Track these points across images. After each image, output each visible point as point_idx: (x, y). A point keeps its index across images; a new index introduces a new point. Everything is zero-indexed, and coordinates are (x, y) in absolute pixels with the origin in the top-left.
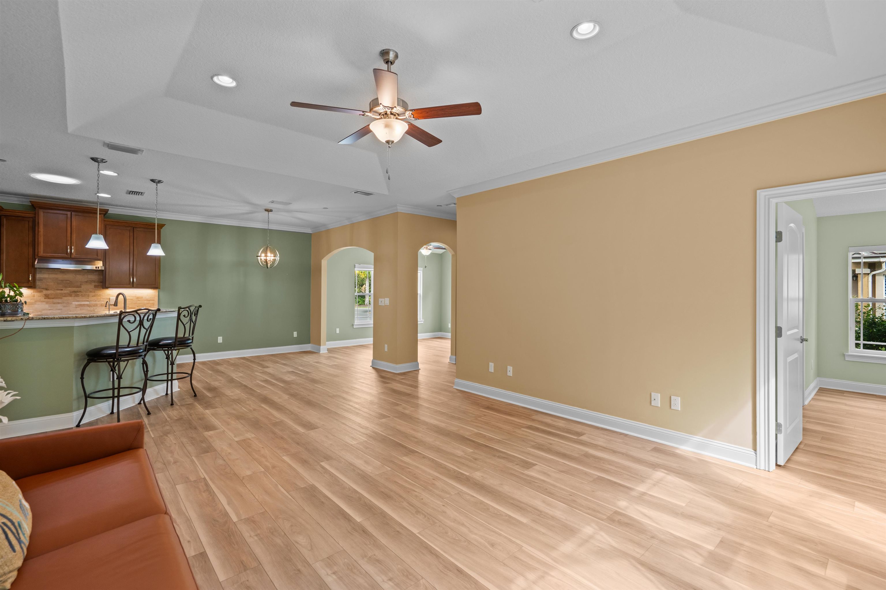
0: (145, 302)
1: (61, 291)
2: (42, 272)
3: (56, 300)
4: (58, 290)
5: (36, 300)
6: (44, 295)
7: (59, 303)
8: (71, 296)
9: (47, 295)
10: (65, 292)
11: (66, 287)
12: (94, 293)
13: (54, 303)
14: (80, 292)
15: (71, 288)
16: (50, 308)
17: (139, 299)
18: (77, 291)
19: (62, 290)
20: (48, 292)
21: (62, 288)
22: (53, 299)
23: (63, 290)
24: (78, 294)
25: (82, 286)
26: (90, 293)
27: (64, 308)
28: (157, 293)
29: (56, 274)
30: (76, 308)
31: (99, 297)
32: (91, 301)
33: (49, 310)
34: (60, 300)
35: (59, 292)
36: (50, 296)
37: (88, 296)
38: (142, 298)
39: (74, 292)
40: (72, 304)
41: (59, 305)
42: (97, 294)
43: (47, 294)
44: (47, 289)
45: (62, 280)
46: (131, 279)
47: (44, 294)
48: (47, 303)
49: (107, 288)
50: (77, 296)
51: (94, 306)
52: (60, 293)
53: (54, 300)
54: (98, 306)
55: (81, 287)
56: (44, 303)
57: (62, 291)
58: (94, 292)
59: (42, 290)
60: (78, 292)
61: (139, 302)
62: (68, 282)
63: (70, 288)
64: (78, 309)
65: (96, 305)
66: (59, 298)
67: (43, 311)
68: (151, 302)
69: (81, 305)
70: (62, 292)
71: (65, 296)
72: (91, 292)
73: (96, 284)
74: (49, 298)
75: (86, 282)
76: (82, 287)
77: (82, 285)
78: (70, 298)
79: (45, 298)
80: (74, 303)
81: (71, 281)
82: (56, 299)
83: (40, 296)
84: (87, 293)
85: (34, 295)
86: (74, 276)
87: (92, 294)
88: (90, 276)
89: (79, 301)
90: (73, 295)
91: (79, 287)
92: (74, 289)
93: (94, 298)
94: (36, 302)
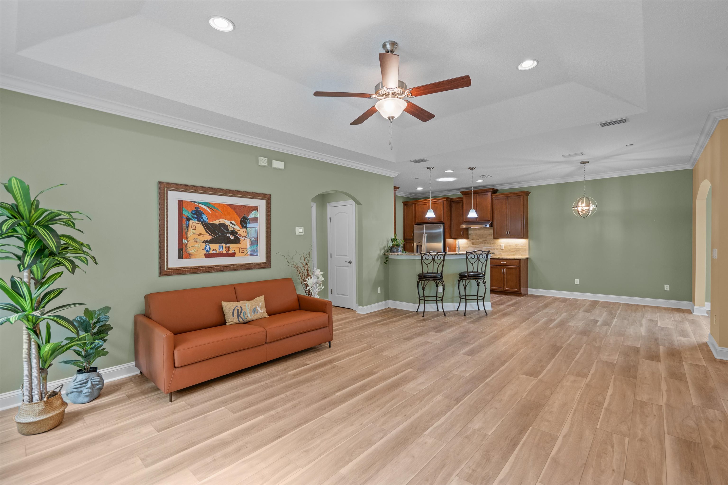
0: (521, 248)
2: (471, 230)
4: (477, 240)
7: (477, 247)
8: (483, 243)
10: (480, 241)
11: (480, 238)
17: (517, 246)
18: (485, 240)
19: (479, 240)
20: (474, 241)
22: (475, 245)
24: (486, 242)
25: (488, 237)
28: (528, 242)
29: (476, 231)
31: (495, 244)
32: (492, 246)
35: (478, 241)
37: (490, 243)
38: (519, 245)
39: (484, 241)
41: (478, 249)
42: (495, 242)
44: (473, 240)
45: (479, 234)
46: (507, 232)
48: (473, 247)
49: (498, 238)
50: (485, 243)
51: (493, 250)
54: (495, 250)
56: (472, 247)
58: (493, 241)
59: (471, 240)
61: (516, 248)
62: (481, 235)
66: (478, 245)
68: (524, 248)
69: (487, 249)
71: (480, 244)
72: (491, 241)
74: (474, 245)
75: (489, 235)
78: (483, 245)
79: (472, 245)
80: (484, 247)
82: (477, 245)
83: (470, 244)
84: (490, 242)
85: (468, 243)
86: (484, 231)
87: (492, 242)
88: (491, 231)
89: (486, 247)
90: (484, 243)
91: (486, 238)
92: (484, 239)
93: (493, 244)
94: (469, 246)
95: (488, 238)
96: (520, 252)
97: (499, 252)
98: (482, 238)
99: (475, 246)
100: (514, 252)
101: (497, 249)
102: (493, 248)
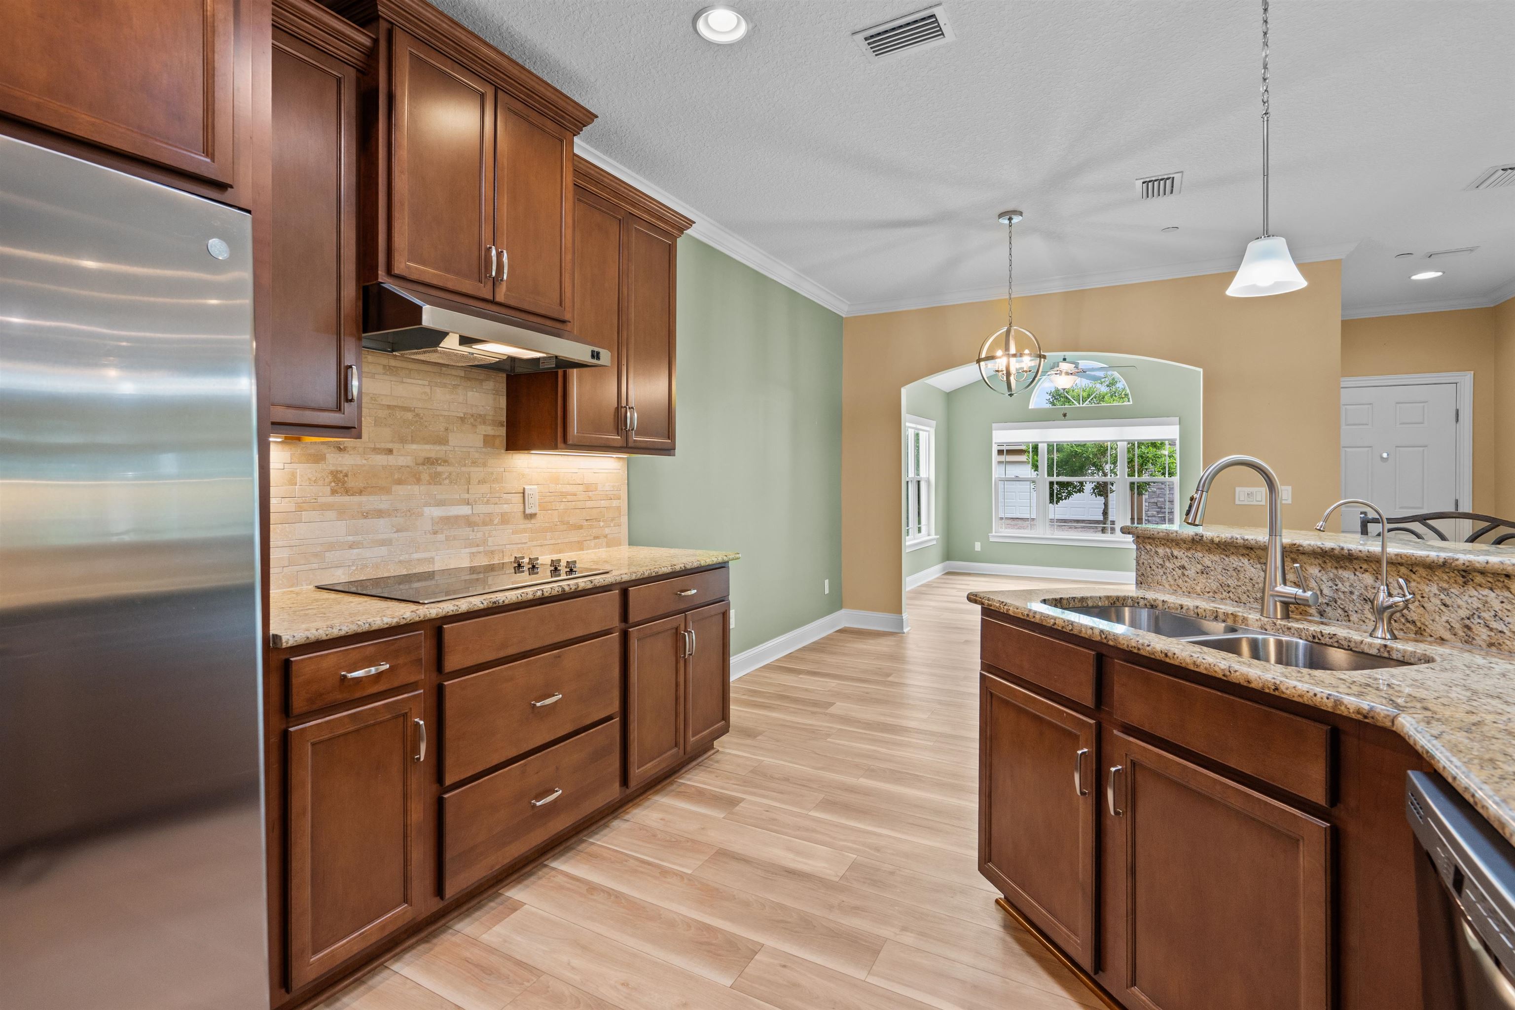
0: (603, 503)
1: (385, 457)
3: (371, 498)
5: (300, 500)
6: (332, 472)
7: (380, 514)
8: (418, 481)
9: (341, 476)
11: (403, 440)
12: (481, 469)
13: (366, 515)
14: (446, 461)
15: (418, 443)
16: (350, 538)
17: (590, 494)
18: (437, 460)
19: (390, 451)
21: (390, 446)
22: (361, 492)
23: (395, 452)
24: (439, 474)
26: (472, 469)
27: (396, 535)
28: (626, 472)
30: (435, 533)
31: (496, 486)
32: (475, 501)
33: (351, 547)
34: (384, 498)
35: (381, 460)
36: (351, 483)
38: (596, 488)
39: (429, 461)
40: (422, 515)
41: (382, 522)
42: (492, 473)
43: (341, 472)
45: (389, 407)
47: (332, 468)
48: (342, 513)
50: (435, 479)
51: (485, 524)
52: (384, 467)
53: (363, 498)
54: (496, 522)
55: (448, 442)
56: (331, 515)
57: (390, 457)
58: (485, 465)
60: (440, 465)
61: (589, 504)
62: (409, 416)
63: (414, 446)
64: (441, 537)
65: (488, 520)
66: (386, 490)
67: (327, 554)
68: (615, 504)
69: (448, 521)
70: (391, 460)
71: (400, 482)
72: (474, 463)
73: (489, 430)
74: (347, 492)
75: (462, 420)
76: (450, 439)
77: (450, 434)
78: (416, 489)
79: (334, 492)
80: (427, 511)
81: (418, 415)
82: (370, 494)
83: (315, 481)
84: (463, 469)
85: (293, 475)
86: (428, 390)
87: (477, 472)
88: (470, 394)
89: (441, 503)
90: (425, 477)
91: (441, 441)
92: (427, 447)
93: (485, 488)
94: (300, 509)
95: (455, 439)
96: (602, 524)
97: (513, 533)
98: (413, 442)
99: (356, 499)
100: (581, 527)
101: (505, 519)
102: (481, 509)
